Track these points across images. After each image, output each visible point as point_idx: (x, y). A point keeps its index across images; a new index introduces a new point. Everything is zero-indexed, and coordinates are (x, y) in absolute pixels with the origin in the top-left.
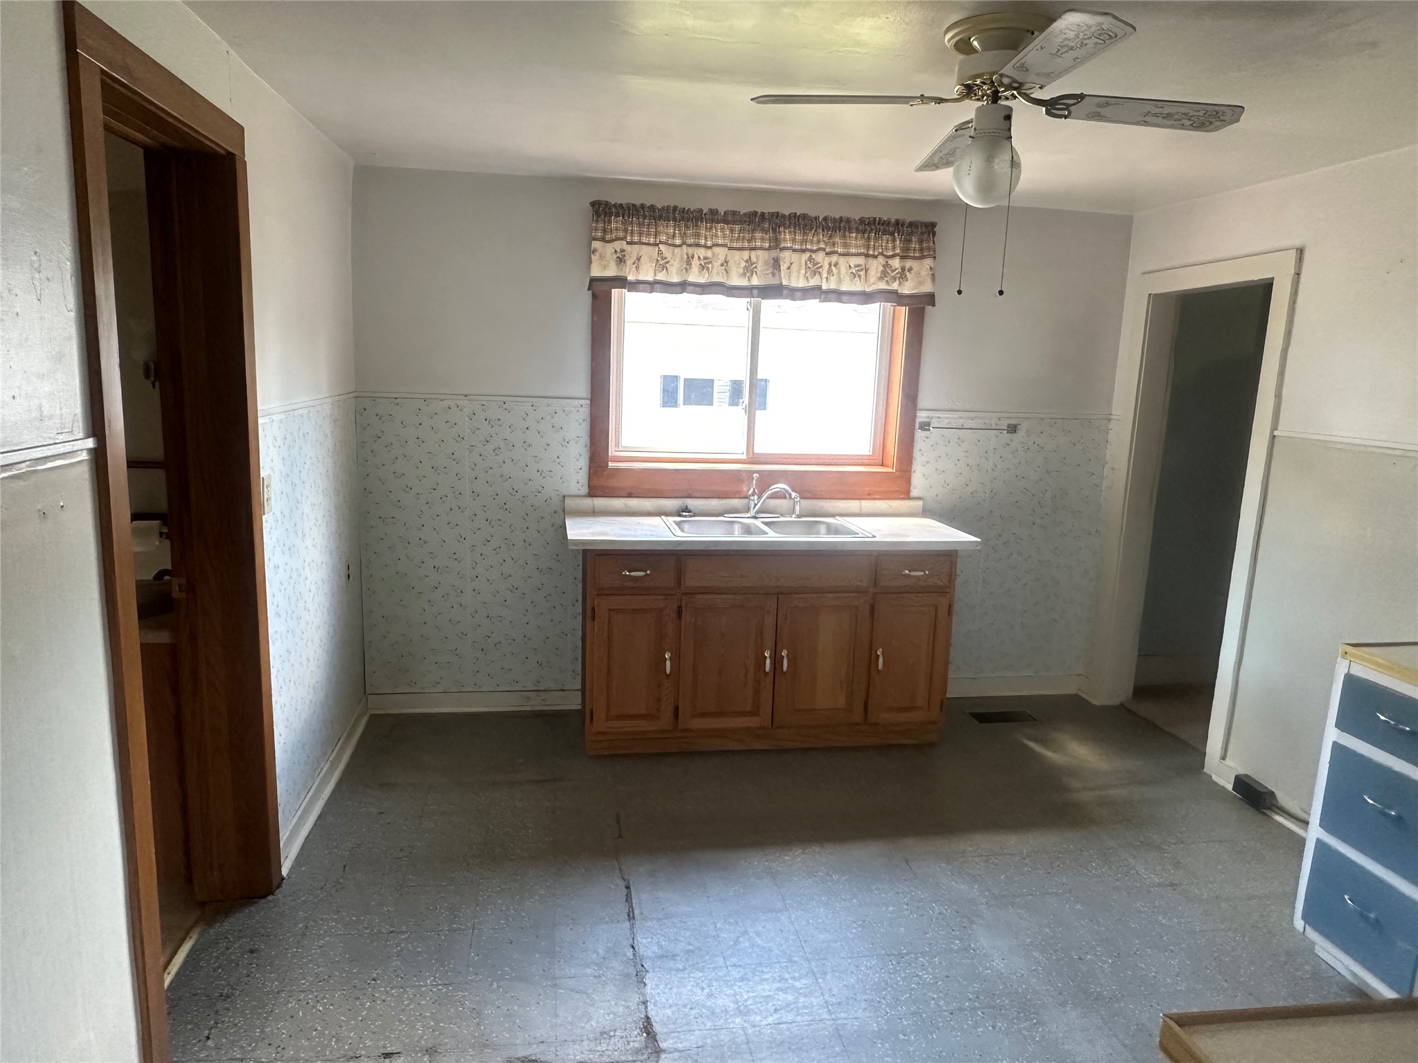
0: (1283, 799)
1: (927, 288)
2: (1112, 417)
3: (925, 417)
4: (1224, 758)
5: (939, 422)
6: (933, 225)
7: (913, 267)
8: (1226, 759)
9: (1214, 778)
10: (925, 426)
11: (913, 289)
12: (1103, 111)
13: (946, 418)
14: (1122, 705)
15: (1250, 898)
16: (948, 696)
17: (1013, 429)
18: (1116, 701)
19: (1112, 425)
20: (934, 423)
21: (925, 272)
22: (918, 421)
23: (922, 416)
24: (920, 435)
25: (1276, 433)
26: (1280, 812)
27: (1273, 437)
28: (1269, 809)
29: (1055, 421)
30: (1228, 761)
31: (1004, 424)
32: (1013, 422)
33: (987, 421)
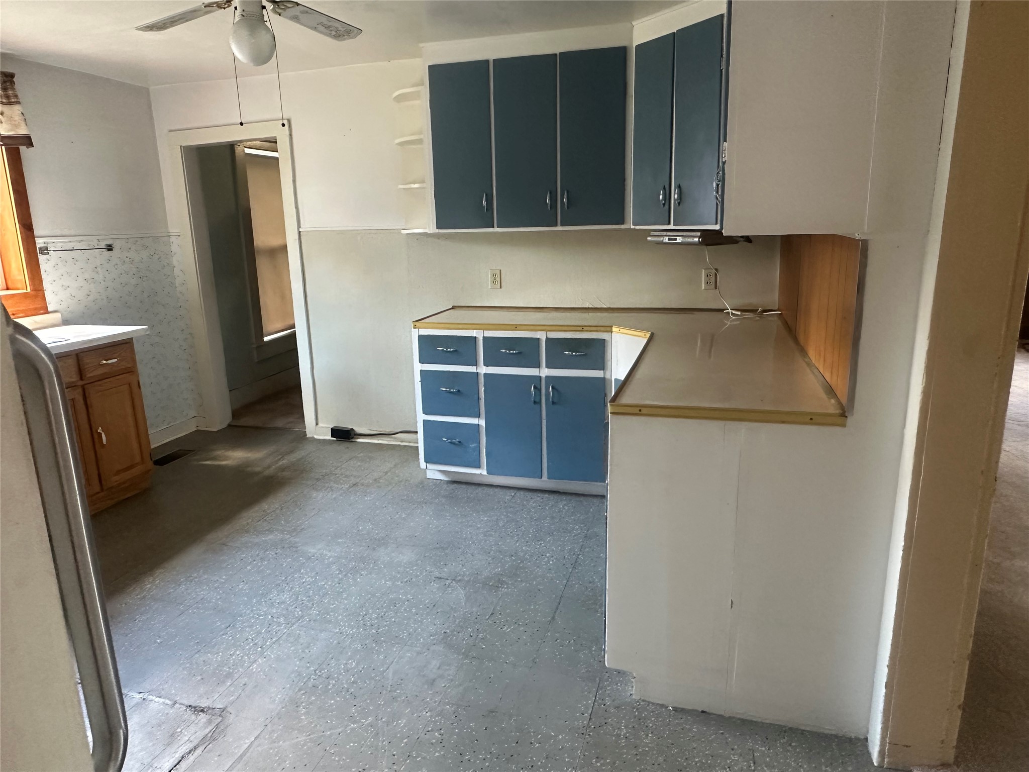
0: (358, 430)
1: (22, 131)
2: (171, 234)
3: (42, 243)
4: (317, 424)
5: (54, 247)
6: (12, 76)
7: (4, 111)
8: (319, 424)
9: (316, 437)
10: (44, 250)
11: (9, 131)
12: (301, 16)
13: (58, 243)
14: (229, 425)
15: (386, 473)
16: (153, 446)
17: (110, 248)
18: (224, 425)
19: (173, 239)
20: (51, 248)
21: (17, 118)
22: (38, 246)
23: (40, 243)
24: (42, 258)
25: (300, 230)
26: (359, 437)
27: (299, 232)
28: (353, 438)
29: (137, 239)
30: (320, 425)
31: (103, 244)
32: (109, 242)
33: (90, 243)
